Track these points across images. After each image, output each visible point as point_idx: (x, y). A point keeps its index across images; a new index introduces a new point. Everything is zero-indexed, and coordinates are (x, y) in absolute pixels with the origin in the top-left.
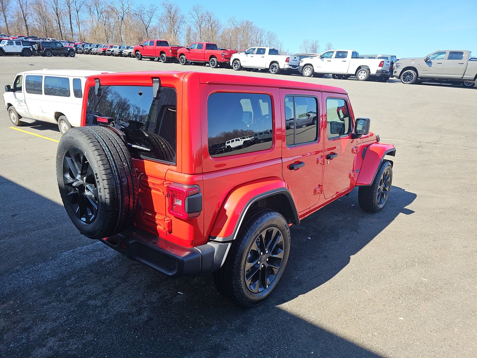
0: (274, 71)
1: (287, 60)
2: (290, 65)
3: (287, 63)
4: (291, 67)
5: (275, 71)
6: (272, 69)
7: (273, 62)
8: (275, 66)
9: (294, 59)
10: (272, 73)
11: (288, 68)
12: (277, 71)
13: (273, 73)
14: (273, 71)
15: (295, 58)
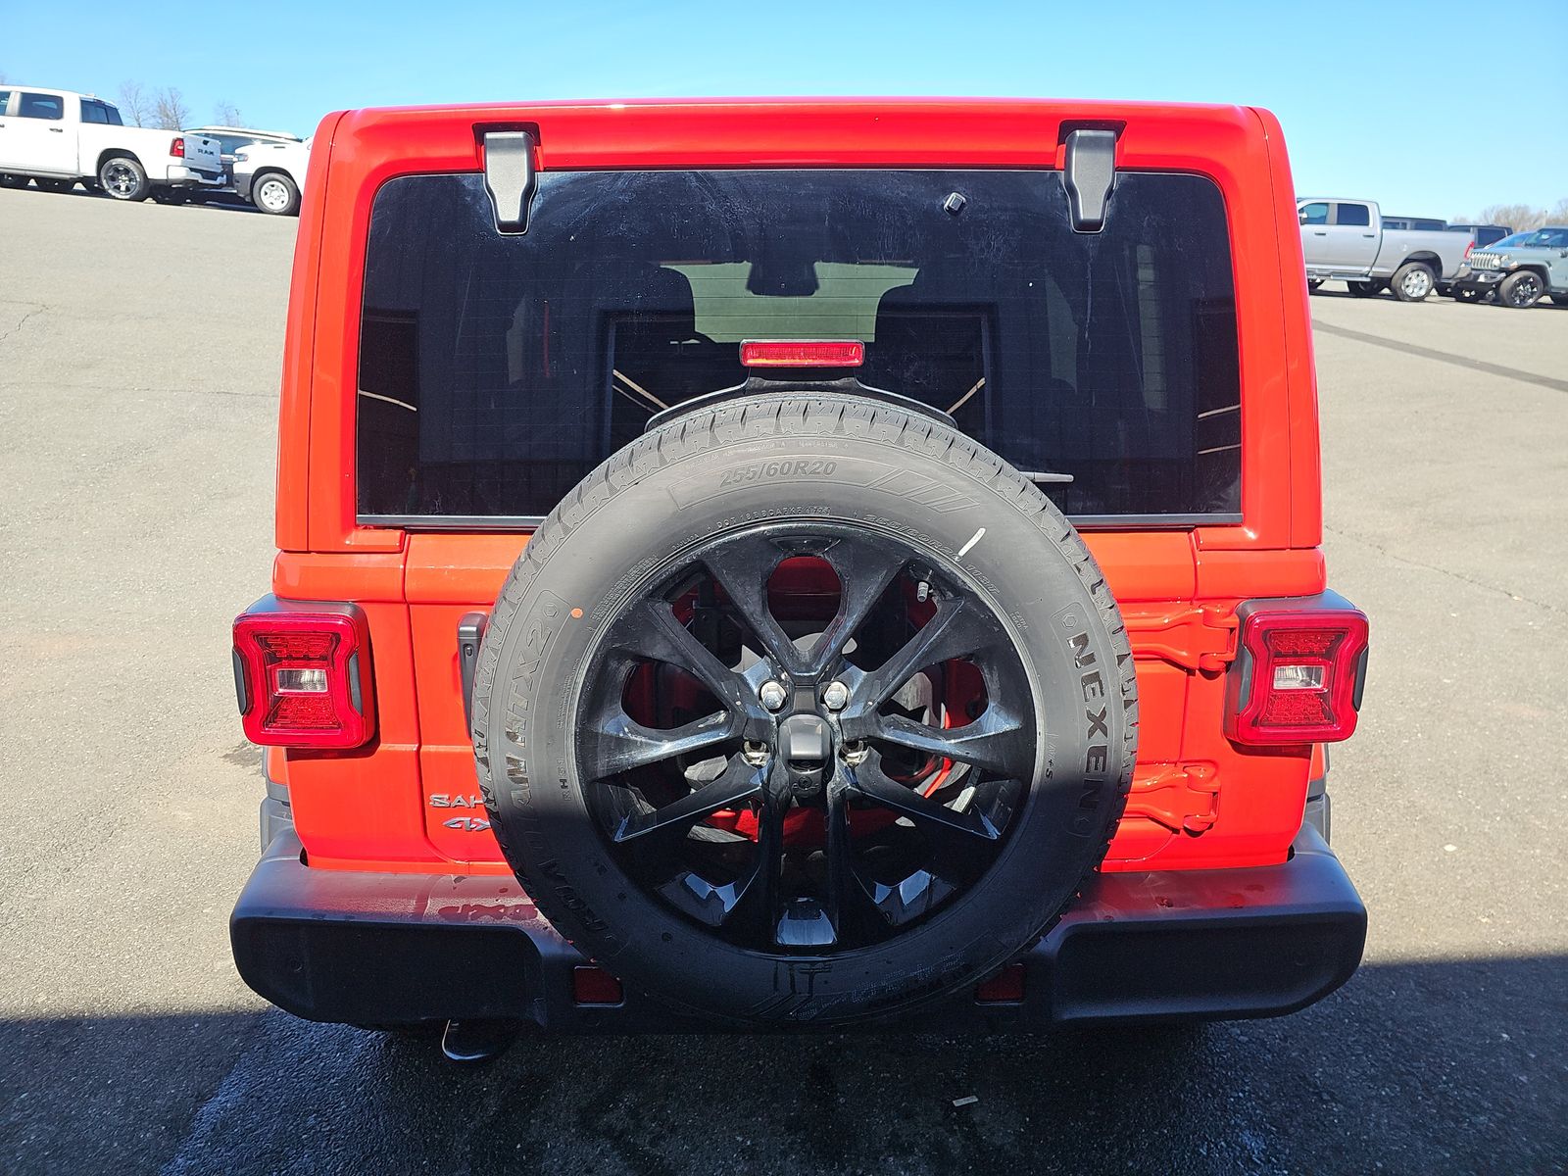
0: (123, 188)
1: (177, 149)
2: (192, 169)
3: (178, 160)
4: (198, 177)
5: (128, 189)
6: (113, 179)
7: (107, 155)
8: (127, 171)
9: (204, 148)
10: (114, 198)
11: (186, 182)
12: (136, 188)
13: (120, 197)
14: (118, 188)
15: (205, 143)
